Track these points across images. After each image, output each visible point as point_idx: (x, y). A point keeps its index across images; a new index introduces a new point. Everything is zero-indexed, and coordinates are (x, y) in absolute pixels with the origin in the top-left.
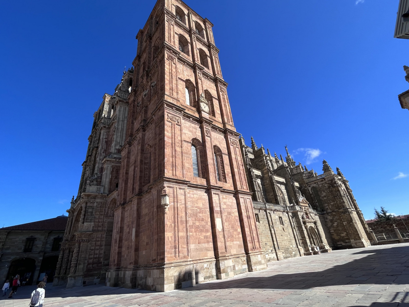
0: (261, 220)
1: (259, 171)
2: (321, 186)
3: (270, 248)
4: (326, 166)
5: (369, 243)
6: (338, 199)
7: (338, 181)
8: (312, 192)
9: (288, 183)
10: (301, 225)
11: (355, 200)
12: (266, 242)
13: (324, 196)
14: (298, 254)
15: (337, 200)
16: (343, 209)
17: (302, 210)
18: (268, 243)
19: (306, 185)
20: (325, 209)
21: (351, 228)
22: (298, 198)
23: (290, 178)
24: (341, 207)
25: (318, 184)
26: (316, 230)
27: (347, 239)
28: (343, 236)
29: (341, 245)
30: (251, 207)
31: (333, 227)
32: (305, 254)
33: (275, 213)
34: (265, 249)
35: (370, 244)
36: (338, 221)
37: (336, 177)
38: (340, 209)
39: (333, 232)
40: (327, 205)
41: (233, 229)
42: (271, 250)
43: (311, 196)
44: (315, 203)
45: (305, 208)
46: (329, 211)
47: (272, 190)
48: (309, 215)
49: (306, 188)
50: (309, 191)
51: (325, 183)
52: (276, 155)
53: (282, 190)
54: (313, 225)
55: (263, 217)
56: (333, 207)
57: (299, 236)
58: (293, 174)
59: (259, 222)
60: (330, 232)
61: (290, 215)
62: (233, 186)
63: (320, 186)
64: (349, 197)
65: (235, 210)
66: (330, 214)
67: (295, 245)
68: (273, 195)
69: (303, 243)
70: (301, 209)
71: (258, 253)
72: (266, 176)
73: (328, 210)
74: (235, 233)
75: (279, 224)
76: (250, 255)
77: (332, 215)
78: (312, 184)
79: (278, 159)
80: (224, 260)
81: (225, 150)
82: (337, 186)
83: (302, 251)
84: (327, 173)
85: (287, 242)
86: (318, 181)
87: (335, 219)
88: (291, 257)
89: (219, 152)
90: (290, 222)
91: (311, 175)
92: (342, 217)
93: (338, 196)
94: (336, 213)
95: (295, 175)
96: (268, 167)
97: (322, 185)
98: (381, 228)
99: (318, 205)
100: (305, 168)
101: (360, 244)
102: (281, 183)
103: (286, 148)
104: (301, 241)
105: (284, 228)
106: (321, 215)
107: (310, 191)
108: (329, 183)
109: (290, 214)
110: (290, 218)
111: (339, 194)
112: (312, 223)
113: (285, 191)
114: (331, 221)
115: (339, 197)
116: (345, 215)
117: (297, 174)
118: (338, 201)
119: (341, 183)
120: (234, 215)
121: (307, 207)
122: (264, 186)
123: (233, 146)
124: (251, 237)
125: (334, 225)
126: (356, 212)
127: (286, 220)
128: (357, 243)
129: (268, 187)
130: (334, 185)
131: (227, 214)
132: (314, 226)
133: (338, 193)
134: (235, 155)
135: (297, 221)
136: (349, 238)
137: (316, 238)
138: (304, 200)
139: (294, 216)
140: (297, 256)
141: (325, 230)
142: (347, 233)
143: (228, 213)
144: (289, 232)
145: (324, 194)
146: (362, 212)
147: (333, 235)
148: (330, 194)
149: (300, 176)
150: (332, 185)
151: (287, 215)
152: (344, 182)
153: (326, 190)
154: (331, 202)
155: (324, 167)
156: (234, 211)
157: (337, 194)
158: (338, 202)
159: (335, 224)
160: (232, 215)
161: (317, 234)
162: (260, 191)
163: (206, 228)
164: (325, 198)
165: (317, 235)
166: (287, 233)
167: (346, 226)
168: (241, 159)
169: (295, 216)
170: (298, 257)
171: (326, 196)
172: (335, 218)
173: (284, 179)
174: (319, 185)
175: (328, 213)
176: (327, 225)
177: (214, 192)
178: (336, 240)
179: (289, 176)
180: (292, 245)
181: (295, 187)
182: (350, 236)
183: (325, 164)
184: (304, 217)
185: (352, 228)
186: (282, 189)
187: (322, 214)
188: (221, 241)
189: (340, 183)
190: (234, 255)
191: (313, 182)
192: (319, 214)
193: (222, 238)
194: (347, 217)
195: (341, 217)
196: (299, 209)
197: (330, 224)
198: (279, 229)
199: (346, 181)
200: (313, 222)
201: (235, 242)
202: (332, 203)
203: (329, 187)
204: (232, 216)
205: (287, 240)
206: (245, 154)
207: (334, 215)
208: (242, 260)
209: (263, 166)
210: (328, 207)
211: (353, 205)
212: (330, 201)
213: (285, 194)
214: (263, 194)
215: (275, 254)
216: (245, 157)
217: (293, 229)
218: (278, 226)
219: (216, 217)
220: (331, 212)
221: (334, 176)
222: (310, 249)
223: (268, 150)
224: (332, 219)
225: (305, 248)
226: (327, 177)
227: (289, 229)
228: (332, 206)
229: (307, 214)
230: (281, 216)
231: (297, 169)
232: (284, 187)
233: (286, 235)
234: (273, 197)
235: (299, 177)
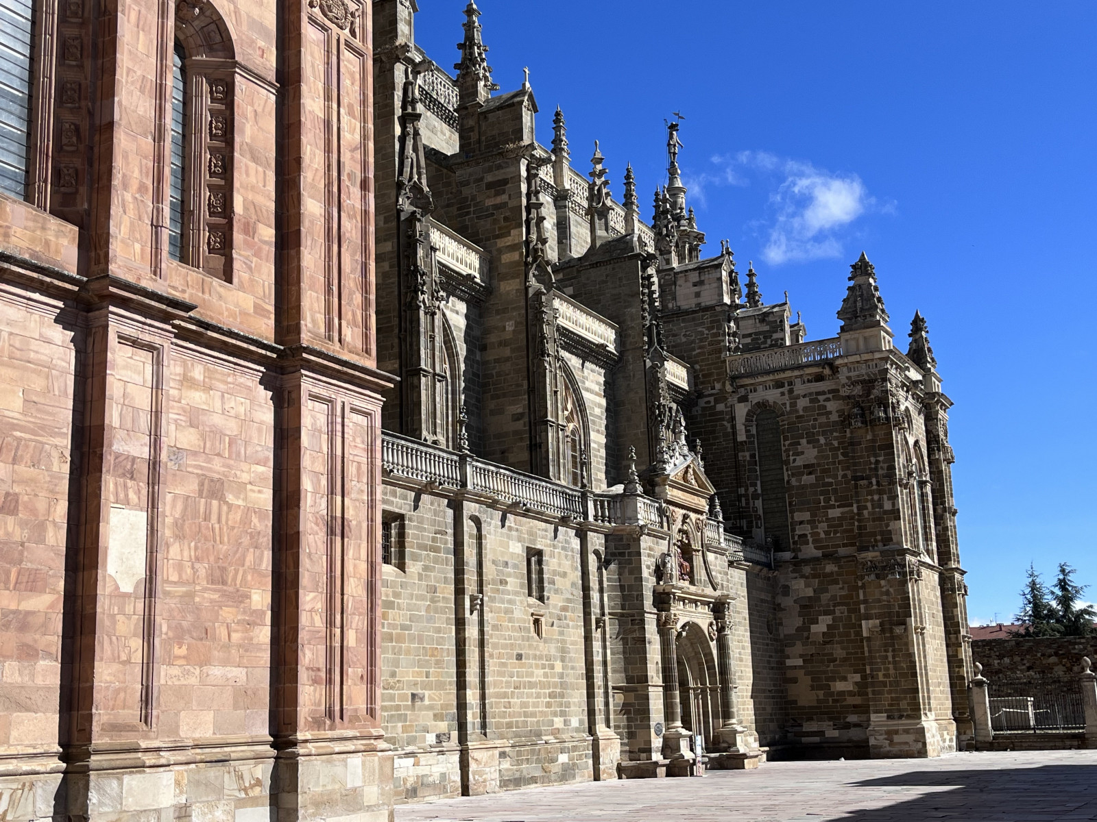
0: (416, 558)
1: (469, 247)
2: (805, 409)
3: (431, 723)
4: (861, 296)
5: (951, 740)
6: (871, 493)
7: (902, 393)
8: (747, 431)
9: (630, 357)
10: (642, 612)
11: (954, 513)
12: (415, 684)
13: (805, 466)
14: (587, 768)
15: (867, 501)
16: (881, 552)
17: (665, 524)
18: (427, 693)
19: (728, 388)
20: (793, 538)
21: (890, 654)
22: (662, 453)
23: (650, 328)
24: (876, 541)
25: (791, 391)
26: (713, 645)
27: (856, 709)
28: (842, 693)
29: (817, 739)
30: (364, 468)
31: (808, 638)
32: (621, 771)
33: (507, 524)
34: (405, 729)
35: (954, 744)
36: (838, 614)
37: (898, 367)
38: (866, 549)
39: (795, 667)
40: (806, 516)
41: (215, 590)
42: (438, 736)
43: (736, 456)
44: (746, 496)
45: (685, 517)
46: (810, 551)
47: (525, 387)
48: (698, 560)
49: (720, 407)
50: (734, 427)
51: (830, 392)
52: (599, 167)
53: (585, 395)
54: (703, 618)
55: (434, 540)
56: (835, 534)
57: (614, 671)
58: (670, 305)
59: (401, 566)
60: (780, 667)
61: (590, 548)
62: (272, 309)
63: (802, 403)
64: (928, 488)
65: (261, 469)
66: (807, 570)
67: (578, 718)
68: (522, 415)
69: (626, 709)
70: (661, 523)
71: (350, 746)
72: (509, 287)
73: (803, 547)
74: (228, 613)
75: (516, 593)
76: (300, 750)
77: (814, 576)
78: (760, 383)
79: (607, 194)
80: (123, 774)
81: (261, 43)
82: (888, 418)
83: (613, 752)
84: (859, 335)
85: (538, 696)
86: (796, 377)
87: (825, 597)
88: (546, 779)
89: (211, 49)
90: (586, 589)
91: (767, 335)
92: (864, 593)
93: (877, 476)
94: (840, 567)
95: (680, 313)
96: (534, 237)
97: (812, 401)
98: (1029, 669)
99: (761, 512)
100: (751, 285)
101: (910, 738)
102: (588, 351)
103: (671, 135)
104: (617, 700)
105: (543, 619)
106: (759, 567)
107: (740, 428)
108: (849, 397)
109: (596, 541)
110: (592, 561)
111: (885, 465)
112: (700, 609)
113: (600, 406)
114: (803, 607)
115: (878, 484)
116: (883, 582)
117: (694, 312)
118: (869, 505)
119: (911, 409)
120: (240, 502)
121: (701, 513)
122: (483, 348)
123: (324, 28)
124: (330, 651)
125: (814, 628)
126: (936, 576)
127: (564, 575)
128: (896, 732)
129: (507, 359)
130: (872, 413)
131: (197, 488)
132: (711, 624)
133: (881, 459)
134: (328, 98)
135: (622, 588)
136: (868, 706)
137: (704, 691)
138: (691, 471)
139: (613, 554)
140: (578, 779)
141: (759, 650)
142: (864, 677)
143: (201, 484)
144: (563, 642)
145: (809, 454)
146: (966, 580)
147: (794, 681)
148: (841, 458)
149: (709, 329)
150: (862, 409)
151: (576, 544)
152: (930, 405)
153: (824, 433)
154: (833, 507)
155: (852, 300)
156: (245, 477)
157: (877, 462)
158: (866, 508)
159: (820, 628)
160: (230, 498)
161: (711, 668)
162: (453, 377)
163: (29, 565)
164: (807, 479)
165: (713, 675)
166: (552, 649)
167: (869, 639)
168: (365, 137)
169: (622, 554)
170: (582, 782)
171: (819, 465)
172: (827, 591)
173: (612, 327)
174: (794, 399)
175: (797, 563)
176: (781, 624)
177: (129, 331)
178: (804, 707)
179: (644, 318)
180: (563, 714)
181: (661, 385)
182: (874, 692)
183: (860, 280)
184: (669, 565)
185: (894, 657)
186: (587, 390)
187: (768, 565)
188: (124, 657)
189: (907, 404)
190: (196, 746)
191: (771, 377)
192: (755, 562)
193: (135, 635)
194: (887, 593)
195: (861, 592)
196: (654, 517)
197: (792, 622)
198: (510, 620)
199: (938, 401)
200: (708, 603)
201: (216, 672)
202: (835, 513)
203: (845, 420)
204: (225, 508)
205: (543, 685)
206: (398, 112)
207: (826, 575)
208: (241, 777)
209: (506, 219)
210: (807, 529)
211: (934, 537)
212: (827, 500)
213: (594, 423)
214: (463, 397)
215: (456, 758)
216: (398, 130)
217: (594, 627)
218: (510, 602)
219: (112, 498)
220: (816, 559)
221: (886, 359)
222: (657, 742)
223: (557, 121)
224: (810, 598)
225: (631, 735)
226: (852, 359)
227: (568, 626)
228: (834, 525)
229: (686, 552)
230: (539, 547)
231: (701, 283)
232: (602, 380)
233: (541, 658)
234: (520, 425)
235: (702, 333)
